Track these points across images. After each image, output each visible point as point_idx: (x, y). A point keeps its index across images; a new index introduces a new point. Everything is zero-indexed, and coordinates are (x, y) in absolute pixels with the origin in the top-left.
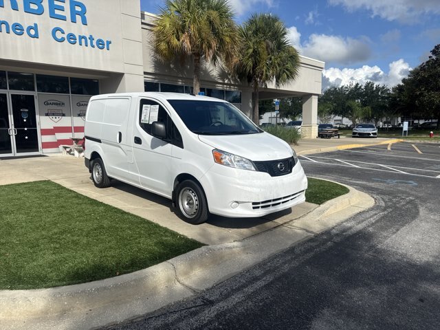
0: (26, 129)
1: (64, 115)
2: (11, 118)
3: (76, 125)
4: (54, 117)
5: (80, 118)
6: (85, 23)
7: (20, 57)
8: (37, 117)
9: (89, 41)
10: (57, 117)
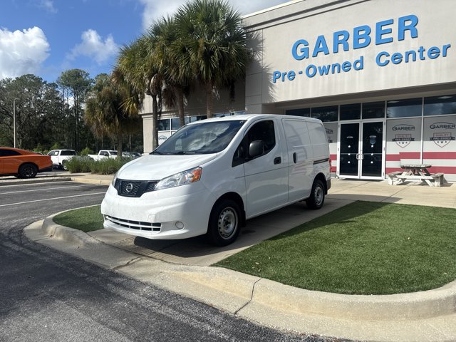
0: (372, 154)
1: (412, 140)
2: (361, 144)
3: (427, 150)
4: (401, 142)
5: (432, 142)
6: (415, 36)
7: (346, 90)
8: (384, 142)
9: (418, 54)
10: (405, 142)
